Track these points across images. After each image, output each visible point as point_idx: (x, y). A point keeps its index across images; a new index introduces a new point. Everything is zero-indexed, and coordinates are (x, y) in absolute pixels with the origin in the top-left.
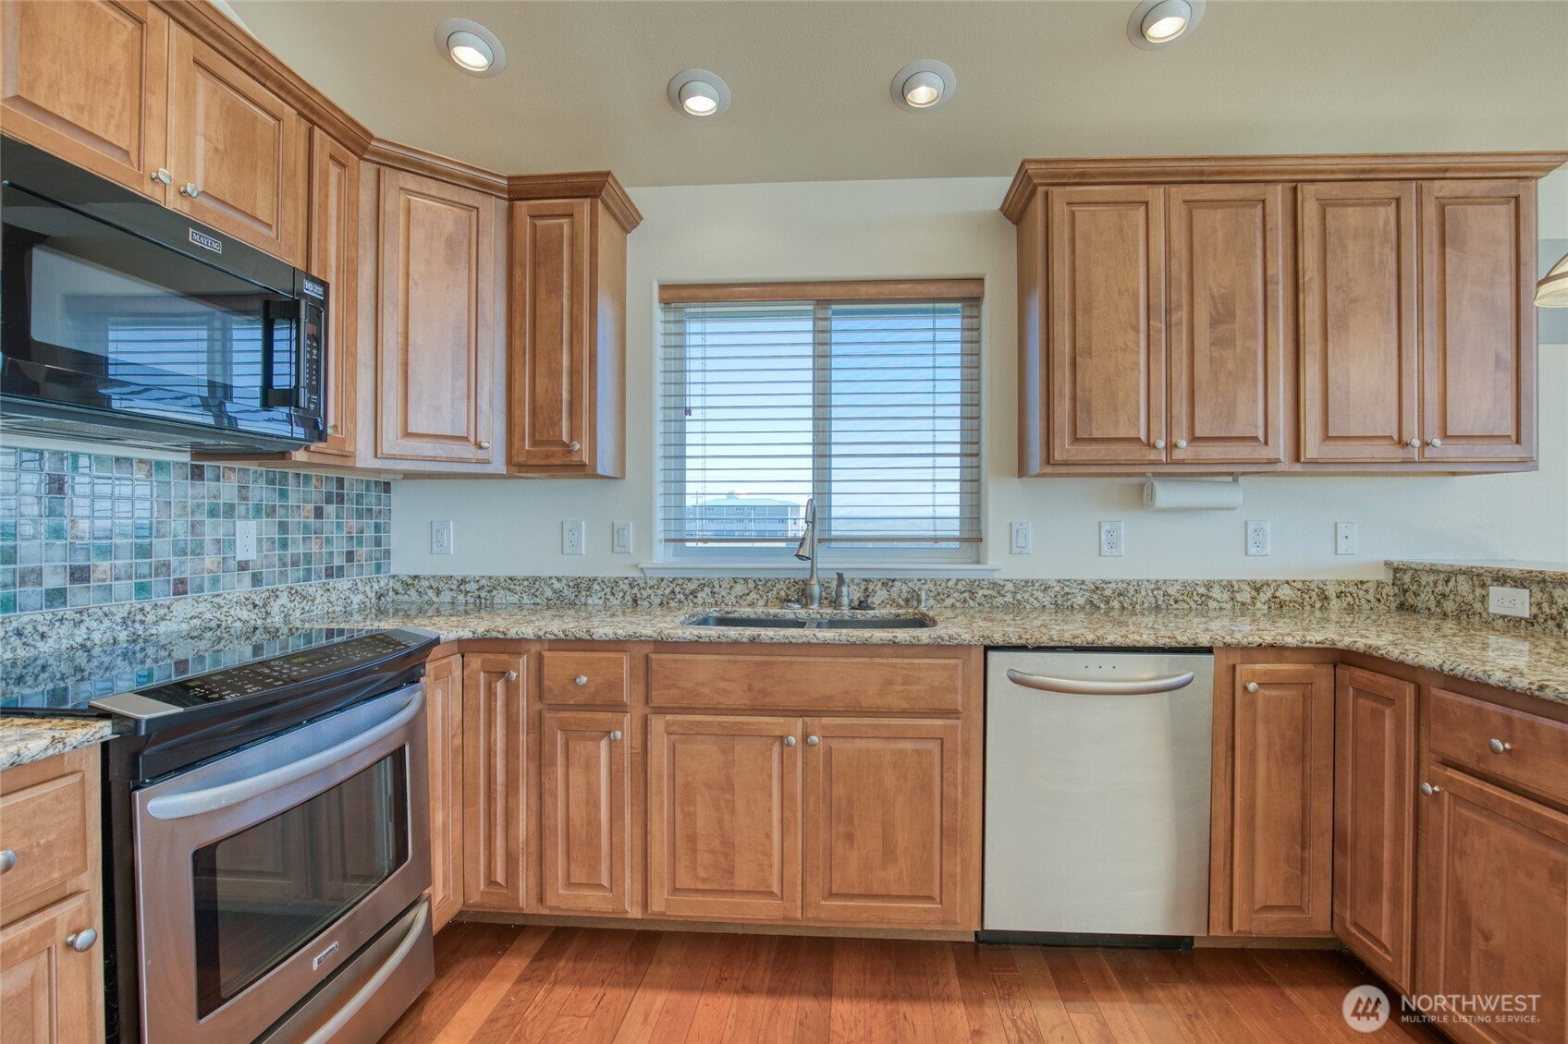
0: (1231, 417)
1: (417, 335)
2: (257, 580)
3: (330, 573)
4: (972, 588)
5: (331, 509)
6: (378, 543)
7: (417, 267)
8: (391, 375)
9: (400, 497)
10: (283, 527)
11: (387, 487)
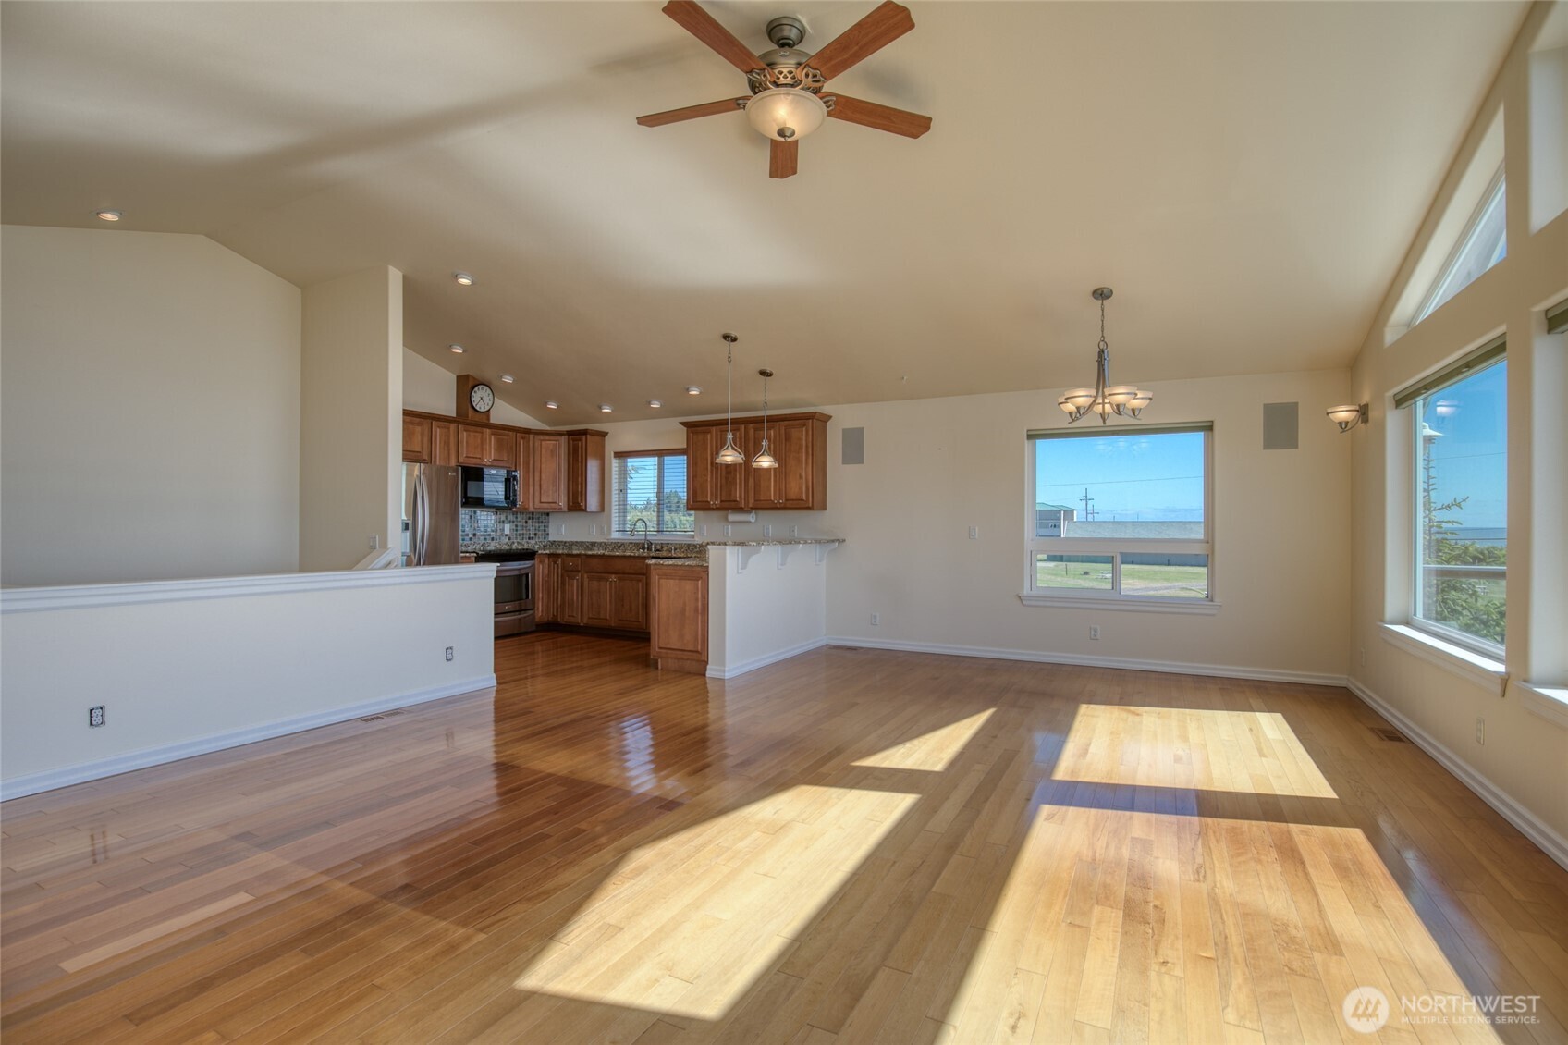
0: (730, 495)
1: (543, 477)
2: (510, 539)
3: (529, 538)
4: (689, 545)
5: (530, 521)
6: (545, 531)
7: (543, 460)
8: (537, 488)
9: (551, 518)
10: (516, 526)
11: (548, 514)
